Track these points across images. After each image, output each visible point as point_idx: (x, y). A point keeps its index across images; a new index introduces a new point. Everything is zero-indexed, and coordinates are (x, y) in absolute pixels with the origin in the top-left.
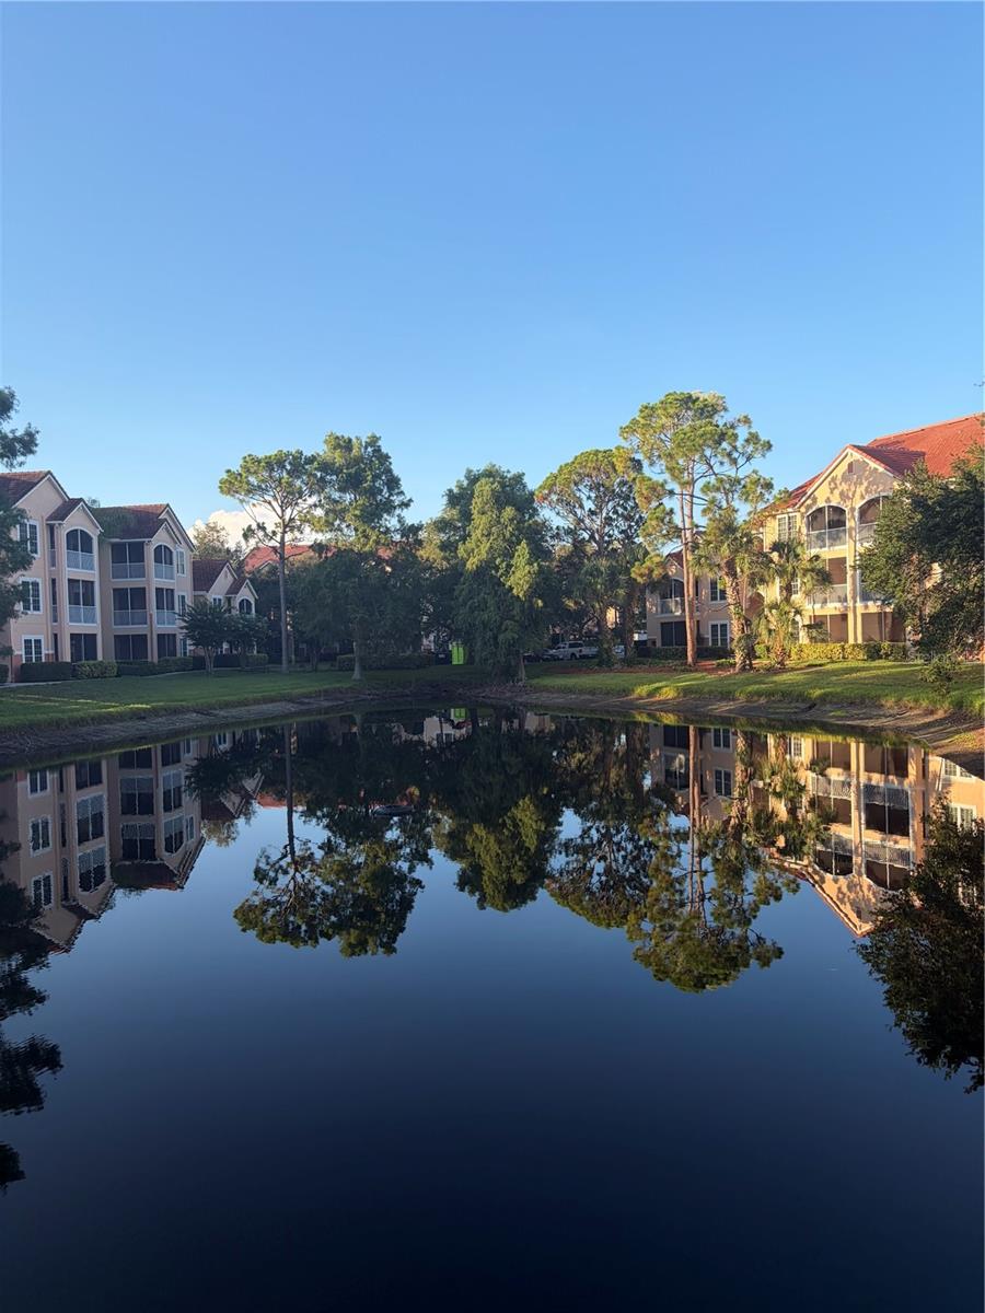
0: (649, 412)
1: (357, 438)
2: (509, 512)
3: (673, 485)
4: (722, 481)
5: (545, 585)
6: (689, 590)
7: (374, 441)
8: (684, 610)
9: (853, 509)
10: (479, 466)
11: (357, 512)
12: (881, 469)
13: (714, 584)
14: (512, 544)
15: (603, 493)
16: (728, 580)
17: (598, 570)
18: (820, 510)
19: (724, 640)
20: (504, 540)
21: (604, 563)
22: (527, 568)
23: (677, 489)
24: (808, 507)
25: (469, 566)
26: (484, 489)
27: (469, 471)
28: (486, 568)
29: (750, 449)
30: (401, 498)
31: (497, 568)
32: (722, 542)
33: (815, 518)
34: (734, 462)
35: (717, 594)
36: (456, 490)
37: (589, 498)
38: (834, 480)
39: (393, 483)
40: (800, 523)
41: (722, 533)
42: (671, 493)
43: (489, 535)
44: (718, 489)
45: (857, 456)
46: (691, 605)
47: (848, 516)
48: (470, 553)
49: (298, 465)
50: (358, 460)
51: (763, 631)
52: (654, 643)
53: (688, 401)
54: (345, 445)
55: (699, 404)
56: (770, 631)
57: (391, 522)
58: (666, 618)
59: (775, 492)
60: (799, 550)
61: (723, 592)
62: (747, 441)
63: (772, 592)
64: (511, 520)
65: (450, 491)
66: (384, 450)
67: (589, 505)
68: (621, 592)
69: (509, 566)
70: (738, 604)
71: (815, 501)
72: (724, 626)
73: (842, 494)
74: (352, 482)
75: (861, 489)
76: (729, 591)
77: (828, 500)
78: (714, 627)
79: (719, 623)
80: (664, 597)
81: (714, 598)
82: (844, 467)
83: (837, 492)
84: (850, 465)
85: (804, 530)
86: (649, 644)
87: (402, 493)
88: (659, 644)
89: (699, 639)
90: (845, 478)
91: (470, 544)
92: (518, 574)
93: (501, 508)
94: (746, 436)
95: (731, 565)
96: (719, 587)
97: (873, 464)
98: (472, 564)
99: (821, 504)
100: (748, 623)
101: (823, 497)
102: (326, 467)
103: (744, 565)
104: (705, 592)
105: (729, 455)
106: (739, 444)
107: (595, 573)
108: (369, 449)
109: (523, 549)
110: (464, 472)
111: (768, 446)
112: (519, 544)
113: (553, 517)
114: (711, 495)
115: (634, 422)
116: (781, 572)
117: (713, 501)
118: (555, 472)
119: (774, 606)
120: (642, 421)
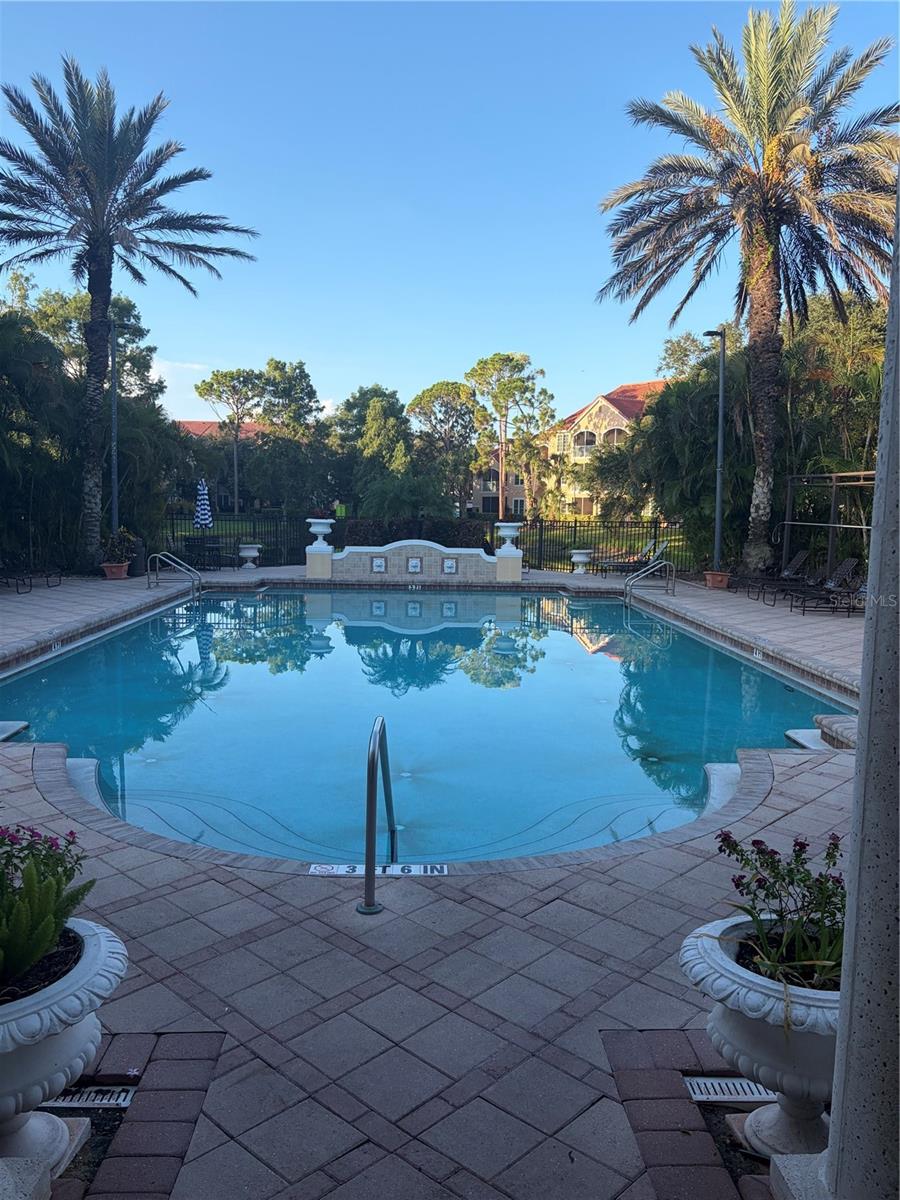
0: (483, 363)
1: (291, 364)
2: (392, 421)
3: (496, 415)
4: (525, 417)
5: (414, 468)
6: (502, 478)
7: (301, 366)
8: (498, 490)
9: (600, 434)
10: (368, 385)
11: (292, 415)
12: (617, 412)
13: (517, 476)
14: (394, 441)
15: (449, 408)
16: (525, 475)
17: (447, 462)
18: (582, 433)
19: (522, 510)
20: (389, 439)
21: (450, 458)
22: (404, 459)
23: (498, 419)
24: (575, 431)
25: (365, 453)
26: (376, 404)
27: (361, 388)
28: (376, 457)
29: (542, 397)
30: (317, 404)
31: (383, 457)
32: (523, 453)
33: (579, 438)
34: (532, 405)
35: (518, 481)
36: (351, 400)
37: (440, 412)
38: (591, 415)
39: (312, 394)
40: (570, 440)
41: (524, 447)
42: (495, 420)
43: (379, 436)
44: (522, 422)
45: (605, 403)
46: (503, 488)
47: (597, 438)
48: (366, 446)
49: (248, 378)
50: (290, 379)
51: (543, 505)
52: (478, 510)
53: (508, 359)
54: (279, 366)
55: (514, 363)
56: (547, 506)
57: (310, 420)
58: (486, 494)
59: (556, 421)
60: (566, 460)
61: (522, 482)
62: (540, 393)
63: (551, 483)
64: (394, 427)
65: (348, 400)
66: (307, 371)
67: (440, 416)
68: (461, 477)
69: (391, 456)
70: (530, 490)
71: (579, 427)
72: (522, 502)
73: (595, 424)
74: (286, 393)
75: (605, 423)
76: (526, 482)
77: (587, 428)
78: (516, 501)
79: (519, 499)
80: (485, 480)
81: (517, 483)
82: (596, 409)
83: (592, 423)
84: (600, 408)
85: (572, 445)
86: (474, 511)
87: (317, 401)
88: (481, 511)
89: (507, 509)
90: (597, 415)
91: (366, 440)
92: (397, 462)
93: (386, 418)
94: (540, 390)
95: (527, 465)
96: (520, 478)
97: (613, 409)
98: (367, 453)
99: (583, 430)
100: (535, 501)
101: (584, 425)
102: (269, 382)
103: (534, 466)
104: (511, 479)
105: (530, 401)
106: (536, 394)
107: (445, 463)
108: (298, 371)
109: (401, 446)
110: (358, 388)
111: (552, 397)
112: (398, 442)
113: (417, 425)
114: (518, 424)
115: (474, 370)
116: (556, 472)
117: (519, 429)
118: (420, 393)
119: (551, 492)
120: (479, 371)
